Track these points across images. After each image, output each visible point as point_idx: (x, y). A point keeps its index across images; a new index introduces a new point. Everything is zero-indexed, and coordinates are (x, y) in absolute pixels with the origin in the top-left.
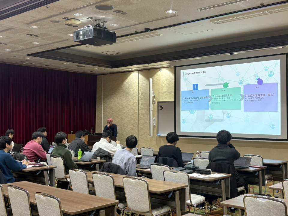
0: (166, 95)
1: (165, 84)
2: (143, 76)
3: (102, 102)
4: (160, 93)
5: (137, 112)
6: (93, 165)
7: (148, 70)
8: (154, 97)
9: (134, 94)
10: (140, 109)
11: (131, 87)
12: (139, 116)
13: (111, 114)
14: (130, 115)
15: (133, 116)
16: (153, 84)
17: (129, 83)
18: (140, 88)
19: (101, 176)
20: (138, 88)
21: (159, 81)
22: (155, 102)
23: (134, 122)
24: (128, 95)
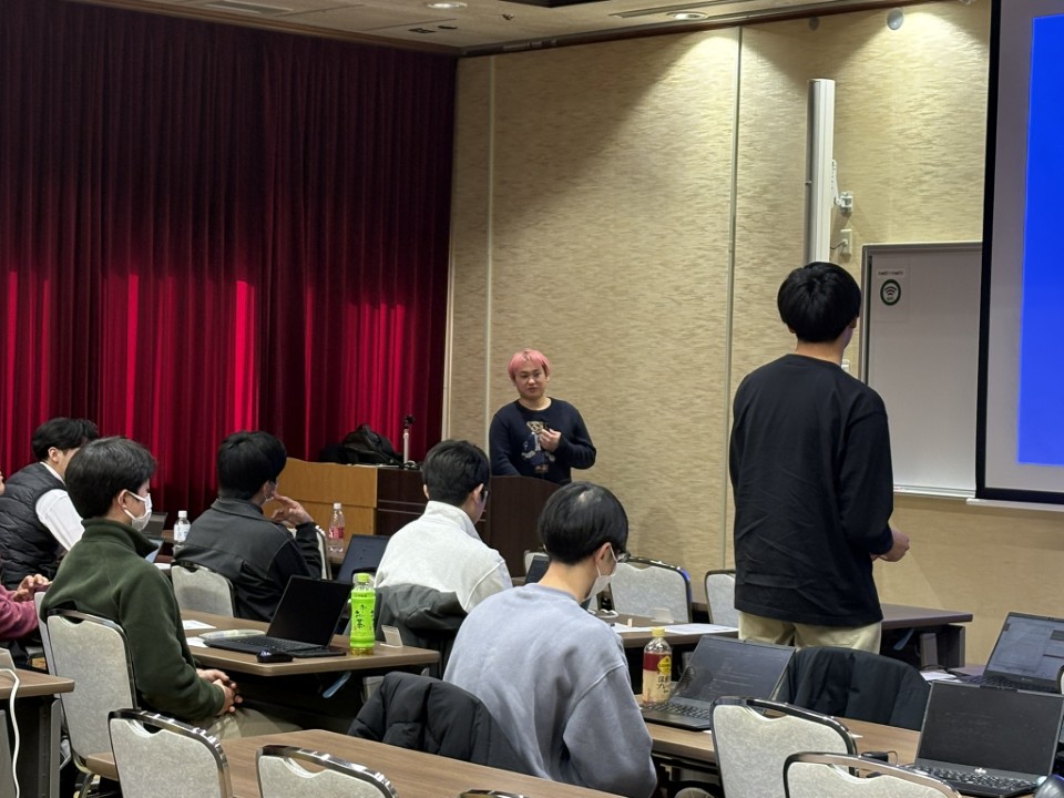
0: (926, 199)
1: (927, 123)
2: (768, 65)
3: (486, 241)
4: (886, 182)
5: (723, 315)
6: (342, 682)
7: (806, 21)
8: (846, 212)
9: (702, 187)
10: (743, 299)
11: (682, 144)
12: (733, 349)
13: (546, 325)
14: (677, 336)
15: (695, 343)
16: (835, 118)
17: (674, 112)
18: (749, 145)
19: (314, 775)
20: (732, 147)
21: (880, 97)
22: (851, 247)
23: (703, 389)
24: (666, 196)
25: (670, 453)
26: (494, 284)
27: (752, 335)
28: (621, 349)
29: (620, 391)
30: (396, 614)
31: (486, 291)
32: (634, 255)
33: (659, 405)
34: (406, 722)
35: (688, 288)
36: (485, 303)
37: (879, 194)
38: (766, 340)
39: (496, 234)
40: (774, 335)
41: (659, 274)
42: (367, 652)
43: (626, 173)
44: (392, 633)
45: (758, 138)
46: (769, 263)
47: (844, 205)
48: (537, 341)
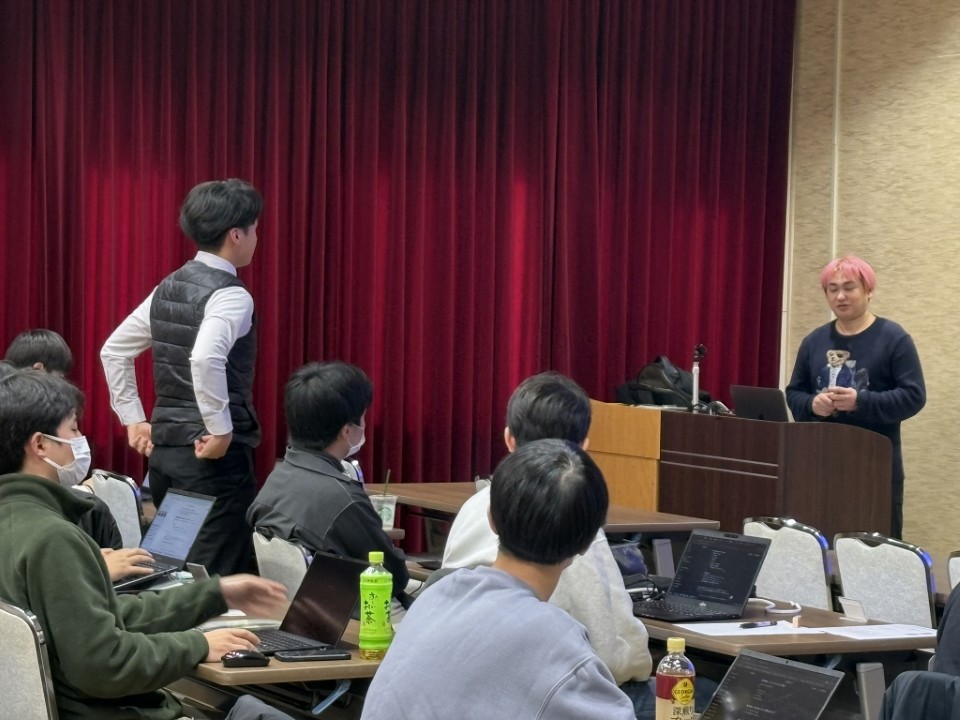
3: (830, 131)
6: (337, 695)
26: (841, 181)
31: (832, 190)
36: (830, 204)
39: (844, 118)
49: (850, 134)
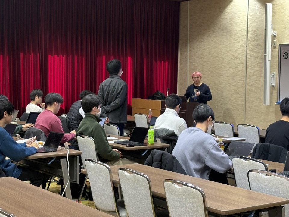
2: (255, 1)
4: (285, 29)
6: (146, 152)
8: (275, 36)
9: (239, 31)
10: (249, 58)
11: (235, 21)
12: (247, 70)
13: (202, 66)
14: (233, 68)
15: (238, 69)
16: (272, 13)
17: (233, 13)
18: (251, 20)
19: (130, 175)
20: (247, 21)
21: (283, 7)
22: (276, 45)
23: (240, 81)
24: (231, 33)
25: (232, 96)
26: (189, 56)
27: (252, 67)
28: (220, 71)
29: (220, 81)
30: (160, 135)
31: (187, 58)
32: (223, 48)
33: (229, 84)
34: (157, 162)
35: (236, 56)
36: (187, 61)
37: (283, 31)
38: (255, 68)
39: (190, 44)
40: (257, 67)
41: (229, 53)
42: (152, 144)
43: (221, 28)
44: (159, 140)
45: (253, 19)
46: (256, 49)
47: (274, 34)
48: (199, 70)
49: (191, 47)
